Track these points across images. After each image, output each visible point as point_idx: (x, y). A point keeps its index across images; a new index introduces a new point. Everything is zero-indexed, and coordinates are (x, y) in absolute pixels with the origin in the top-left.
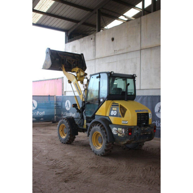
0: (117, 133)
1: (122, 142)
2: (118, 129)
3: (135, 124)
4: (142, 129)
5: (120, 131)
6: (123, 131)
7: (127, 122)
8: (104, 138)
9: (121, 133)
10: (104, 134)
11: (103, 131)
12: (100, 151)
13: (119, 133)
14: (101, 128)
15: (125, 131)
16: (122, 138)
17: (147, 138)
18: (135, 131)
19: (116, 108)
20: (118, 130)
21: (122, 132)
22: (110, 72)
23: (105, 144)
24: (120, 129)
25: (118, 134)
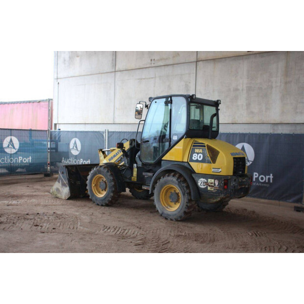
0: (205, 186)
1: (214, 199)
2: (207, 180)
3: (231, 173)
4: (240, 181)
5: (212, 183)
6: (217, 183)
7: (220, 170)
8: (184, 195)
9: (212, 186)
10: (185, 188)
11: (183, 185)
12: (175, 214)
13: (210, 186)
14: (179, 180)
15: (219, 184)
16: (213, 193)
17: (242, 193)
18: (233, 183)
19: (201, 150)
20: (209, 181)
21: (215, 184)
22: (191, 95)
23: (185, 204)
24: (210, 181)
25: (207, 187)
